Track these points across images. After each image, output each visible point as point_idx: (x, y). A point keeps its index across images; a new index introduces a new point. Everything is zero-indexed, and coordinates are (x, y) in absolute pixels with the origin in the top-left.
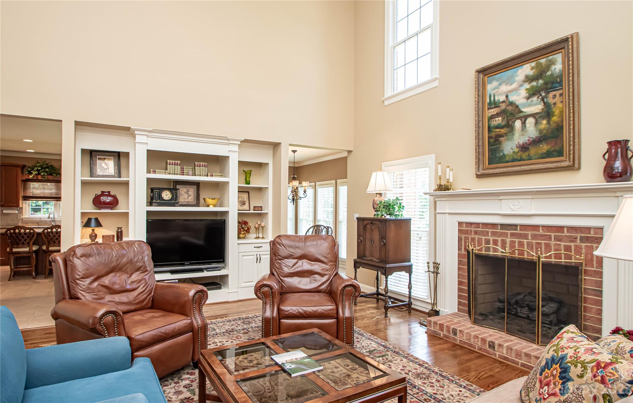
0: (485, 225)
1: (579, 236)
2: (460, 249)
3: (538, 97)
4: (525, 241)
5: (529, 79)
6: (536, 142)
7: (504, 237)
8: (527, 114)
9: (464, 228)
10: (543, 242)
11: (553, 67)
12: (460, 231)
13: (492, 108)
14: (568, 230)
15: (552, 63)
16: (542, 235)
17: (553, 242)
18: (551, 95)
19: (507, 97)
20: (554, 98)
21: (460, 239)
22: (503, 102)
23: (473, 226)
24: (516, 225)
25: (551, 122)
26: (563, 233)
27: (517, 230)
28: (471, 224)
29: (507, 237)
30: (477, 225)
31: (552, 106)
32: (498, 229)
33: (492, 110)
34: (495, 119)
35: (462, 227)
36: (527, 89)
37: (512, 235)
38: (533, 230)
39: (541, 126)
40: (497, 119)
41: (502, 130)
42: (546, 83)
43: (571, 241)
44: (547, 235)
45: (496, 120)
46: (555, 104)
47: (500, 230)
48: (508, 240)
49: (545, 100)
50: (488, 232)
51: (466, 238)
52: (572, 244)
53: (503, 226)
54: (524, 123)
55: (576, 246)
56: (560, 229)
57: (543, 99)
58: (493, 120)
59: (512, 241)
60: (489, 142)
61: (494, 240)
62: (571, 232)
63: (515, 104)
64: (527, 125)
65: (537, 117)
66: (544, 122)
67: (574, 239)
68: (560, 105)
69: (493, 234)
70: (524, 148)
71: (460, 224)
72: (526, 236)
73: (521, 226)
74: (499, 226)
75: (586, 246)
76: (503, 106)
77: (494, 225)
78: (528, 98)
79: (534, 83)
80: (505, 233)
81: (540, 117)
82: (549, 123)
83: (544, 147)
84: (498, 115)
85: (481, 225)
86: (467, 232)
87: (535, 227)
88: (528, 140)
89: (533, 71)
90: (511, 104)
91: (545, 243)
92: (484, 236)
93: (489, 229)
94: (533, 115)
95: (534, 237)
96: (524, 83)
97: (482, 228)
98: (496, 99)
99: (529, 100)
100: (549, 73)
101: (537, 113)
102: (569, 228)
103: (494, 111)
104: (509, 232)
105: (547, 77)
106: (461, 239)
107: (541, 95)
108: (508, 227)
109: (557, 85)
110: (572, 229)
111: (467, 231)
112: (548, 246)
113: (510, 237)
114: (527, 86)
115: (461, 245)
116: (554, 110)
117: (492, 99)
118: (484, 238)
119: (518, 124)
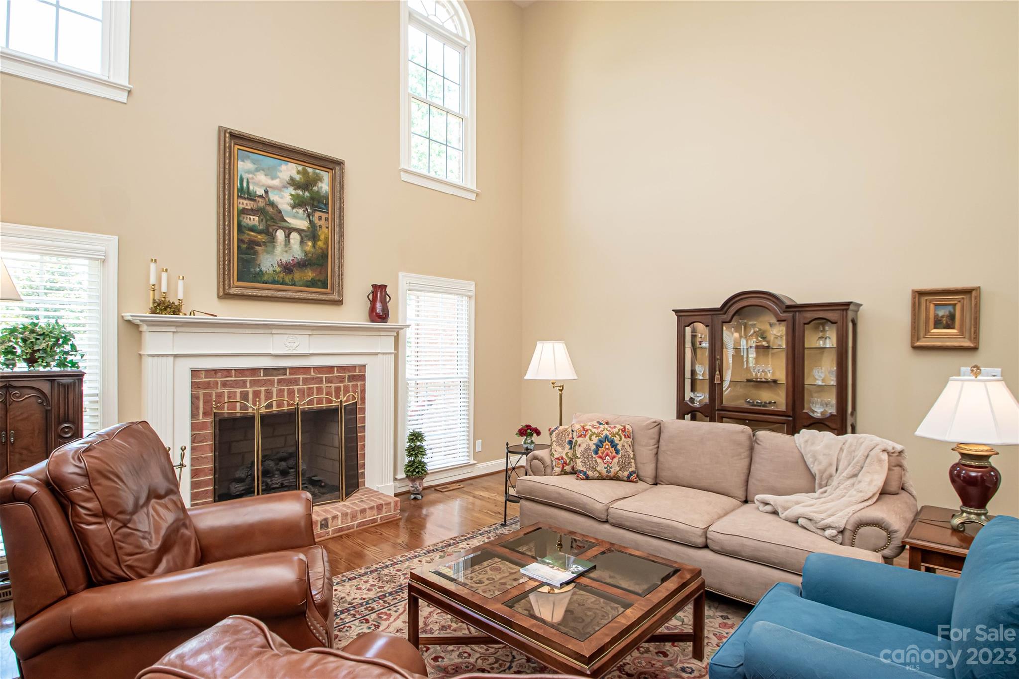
0: (241, 371)
1: (347, 375)
2: (194, 415)
3: (304, 211)
4: (296, 387)
5: (292, 182)
6: (302, 265)
7: (267, 387)
8: (292, 226)
9: (203, 379)
10: (315, 386)
11: (320, 184)
12: (194, 385)
13: (244, 198)
14: (337, 370)
15: (319, 179)
16: (313, 378)
17: (324, 385)
18: (318, 214)
19: (266, 192)
20: (319, 220)
21: (194, 399)
22: (261, 197)
23: (219, 374)
24: (285, 369)
25: (317, 247)
26: (334, 373)
27: (286, 374)
28: (216, 371)
29: (274, 386)
30: (228, 372)
31: (318, 228)
32: (260, 376)
33: (245, 202)
34: (248, 216)
35: (199, 377)
36: (291, 195)
37: (279, 381)
38: (304, 373)
39: (307, 248)
40: (252, 217)
41: (259, 237)
42: (312, 199)
43: (341, 381)
44: (318, 378)
45: (250, 218)
46: (320, 226)
47: (264, 376)
48: (275, 389)
49: (311, 217)
50: (245, 382)
51: (207, 397)
52: (341, 384)
53: (268, 371)
54: (287, 236)
55: (345, 386)
56: (330, 369)
57: (309, 216)
58: (245, 216)
59: (281, 389)
60: (239, 247)
61: (254, 392)
62: (340, 372)
63: (277, 207)
64: (291, 241)
65: (302, 235)
66: (310, 244)
67: (342, 379)
68: (324, 229)
69: (254, 383)
70: (287, 268)
71: (194, 372)
72: (296, 382)
73: (291, 368)
74: (262, 372)
75: (352, 385)
76: (261, 203)
77: (254, 371)
78: (293, 207)
79: (300, 192)
80: (269, 380)
81: (306, 236)
82: (314, 246)
83: (310, 274)
84: (253, 212)
85: (233, 371)
86: (208, 385)
87: (306, 369)
88: (293, 260)
89: (298, 175)
90: (272, 204)
91: (317, 387)
92: (239, 388)
93: (247, 376)
94: (299, 231)
95: (306, 381)
96: (288, 185)
97: (235, 376)
98: (251, 187)
99: (294, 211)
100: (315, 188)
101: (302, 230)
102: (339, 368)
103: (246, 204)
104: (276, 378)
105: (313, 192)
106: (198, 398)
107: (307, 210)
108: (275, 372)
109: (323, 207)
110: (342, 368)
111: (209, 382)
112: (320, 390)
113: (278, 385)
114: (291, 190)
115: (197, 408)
116: (320, 233)
117: (245, 185)
118: (238, 391)
119: (280, 235)
